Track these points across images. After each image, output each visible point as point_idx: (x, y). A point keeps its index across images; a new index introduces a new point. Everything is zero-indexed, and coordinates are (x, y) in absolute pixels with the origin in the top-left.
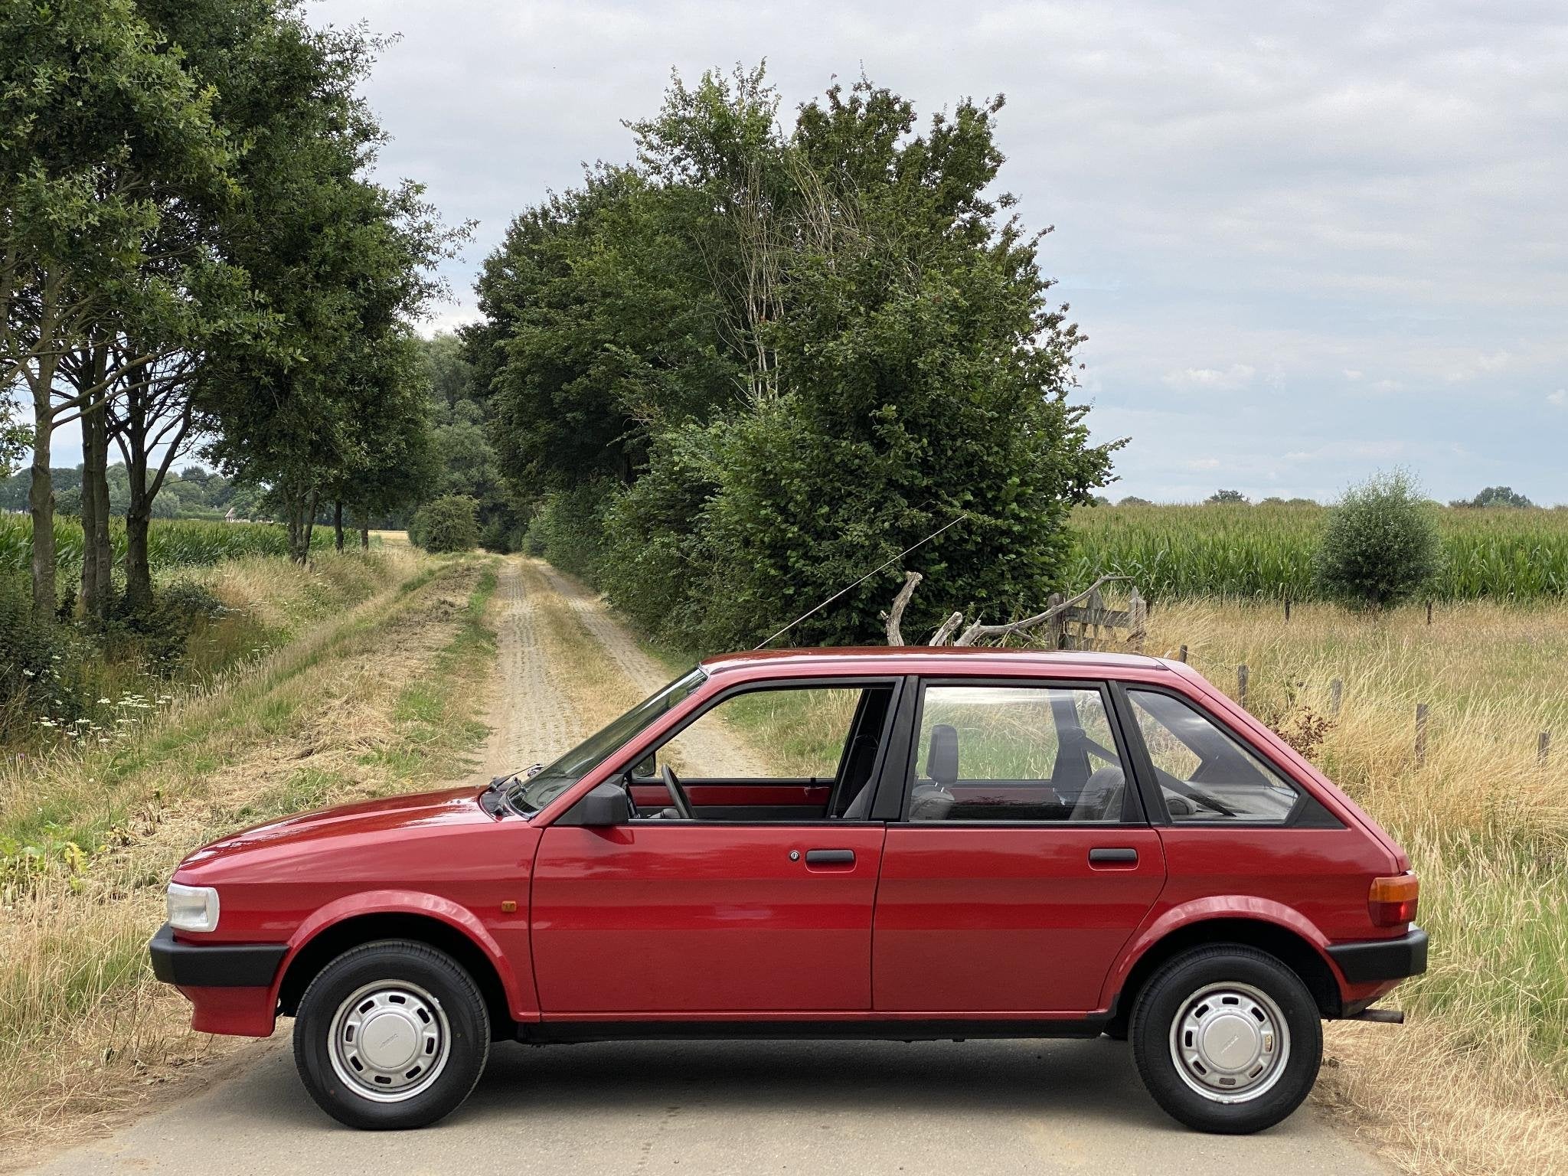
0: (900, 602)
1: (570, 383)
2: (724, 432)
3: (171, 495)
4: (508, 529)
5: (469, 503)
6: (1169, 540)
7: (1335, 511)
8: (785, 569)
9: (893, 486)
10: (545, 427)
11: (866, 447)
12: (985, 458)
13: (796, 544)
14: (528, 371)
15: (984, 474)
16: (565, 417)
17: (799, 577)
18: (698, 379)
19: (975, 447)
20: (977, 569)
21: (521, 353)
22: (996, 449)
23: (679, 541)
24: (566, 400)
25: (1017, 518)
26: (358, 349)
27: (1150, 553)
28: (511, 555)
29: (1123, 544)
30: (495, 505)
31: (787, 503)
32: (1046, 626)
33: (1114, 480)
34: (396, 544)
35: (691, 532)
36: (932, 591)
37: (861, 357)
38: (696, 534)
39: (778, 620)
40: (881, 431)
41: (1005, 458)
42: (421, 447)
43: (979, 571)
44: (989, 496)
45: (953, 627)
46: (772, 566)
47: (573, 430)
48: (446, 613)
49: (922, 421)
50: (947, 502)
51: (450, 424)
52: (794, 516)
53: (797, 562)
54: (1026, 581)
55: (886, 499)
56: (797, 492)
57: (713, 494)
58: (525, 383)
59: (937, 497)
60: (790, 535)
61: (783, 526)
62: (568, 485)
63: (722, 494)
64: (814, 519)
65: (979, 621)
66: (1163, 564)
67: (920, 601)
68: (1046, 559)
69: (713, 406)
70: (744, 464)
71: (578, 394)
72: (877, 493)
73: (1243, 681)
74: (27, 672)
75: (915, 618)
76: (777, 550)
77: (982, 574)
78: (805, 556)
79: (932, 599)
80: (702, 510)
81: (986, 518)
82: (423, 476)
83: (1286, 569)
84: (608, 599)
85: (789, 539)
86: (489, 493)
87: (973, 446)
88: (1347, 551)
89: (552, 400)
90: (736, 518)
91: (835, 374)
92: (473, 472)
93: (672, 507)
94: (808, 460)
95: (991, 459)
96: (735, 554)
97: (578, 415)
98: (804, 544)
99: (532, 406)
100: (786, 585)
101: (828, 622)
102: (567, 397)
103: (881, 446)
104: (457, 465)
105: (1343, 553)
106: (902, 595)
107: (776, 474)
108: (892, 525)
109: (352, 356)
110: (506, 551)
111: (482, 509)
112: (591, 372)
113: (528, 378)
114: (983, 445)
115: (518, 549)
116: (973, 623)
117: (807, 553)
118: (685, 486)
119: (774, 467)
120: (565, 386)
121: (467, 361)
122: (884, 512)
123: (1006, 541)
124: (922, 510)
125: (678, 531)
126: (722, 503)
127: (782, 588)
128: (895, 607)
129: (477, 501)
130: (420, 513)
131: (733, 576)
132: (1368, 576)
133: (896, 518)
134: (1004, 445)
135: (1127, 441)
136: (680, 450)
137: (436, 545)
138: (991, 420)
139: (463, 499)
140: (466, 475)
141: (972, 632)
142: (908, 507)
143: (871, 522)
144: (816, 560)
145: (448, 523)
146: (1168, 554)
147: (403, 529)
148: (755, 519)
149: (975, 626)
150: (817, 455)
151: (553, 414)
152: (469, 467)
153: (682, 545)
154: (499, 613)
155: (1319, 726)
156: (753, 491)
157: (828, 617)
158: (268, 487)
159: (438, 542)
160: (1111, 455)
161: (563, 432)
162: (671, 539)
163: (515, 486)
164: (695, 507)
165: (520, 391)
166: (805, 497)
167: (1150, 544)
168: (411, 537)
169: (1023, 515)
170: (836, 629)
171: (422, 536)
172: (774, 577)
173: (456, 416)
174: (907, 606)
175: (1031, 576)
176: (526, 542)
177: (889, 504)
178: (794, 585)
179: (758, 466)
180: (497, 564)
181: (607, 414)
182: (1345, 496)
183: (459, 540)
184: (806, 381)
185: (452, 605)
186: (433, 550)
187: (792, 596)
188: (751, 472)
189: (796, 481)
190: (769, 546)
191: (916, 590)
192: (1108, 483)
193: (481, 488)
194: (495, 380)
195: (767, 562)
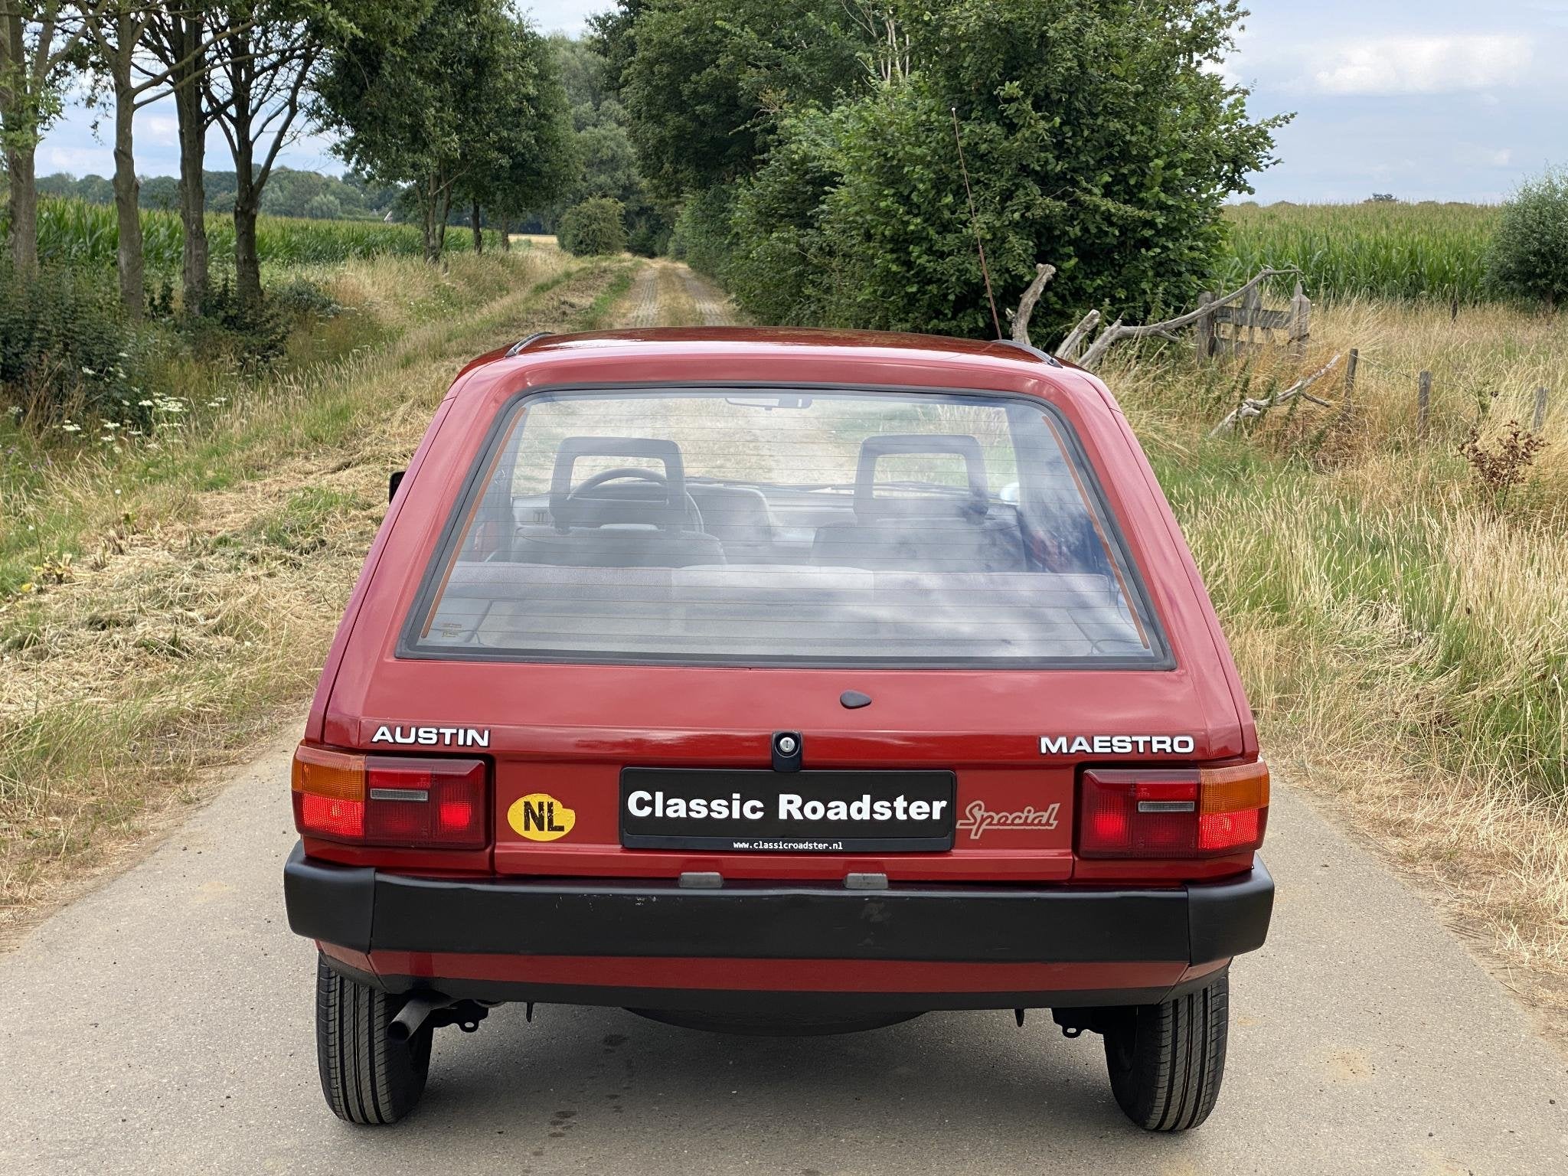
0: (1029, 299)
1: (699, 73)
2: (847, 117)
3: (332, 198)
4: (654, 232)
5: (615, 207)
6: (1328, 239)
7: (1509, 208)
8: (909, 264)
9: (1025, 171)
10: (673, 119)
11: (994, 129)
12: (1128, 137)
13: (918, 238)
14: (657, 61)
15: (1125, 156)
16: (694, 111)
17: (923, 275)
18: (824, 61)
19: (1118, 126)
20: (1119, 265)
21: (649, 41)
22: (1141, 128)
23: (800, 236)
24: (695, 92)
25: (1162, 207)
26: (451, 24)
27: (1306, 253)
28: (657, 259)
29: (1277, 242)
30: (641, 208)
31: (911, 192)
32: (1194, 328)
33: (1274, 164)
34: (545, 248)
35: (812, 227)
36: (1069, 290)
37: (989, 24)
38: (817, 229)
39: (900, 320)
40: (1011, 109)
41: (1151, 140)
42: (553, 143)
43: (1121, 266)
44: (1132, 182)
45: (1089, 327)
46: (894, 262)
47: (703, 124)
48: (564, 313)
49: (1055, 96)
50: (1085, 189)
51: (595, 126)
52: (919, 207)
53: (919, 257)
54: (1173, 279)
55: (1017, 186)
56: (921, 181)
57: (834, 185)
58: (653, 73)
59: (1074, 183)
60: (912, 227)
61: (906, 218)
62: (703, 184)
63: (843, 184)
64: (938, 209)
65: (1119, 321)
66: (1320, 265)
67: (1054, 299)
68: (1196, 254)
69: (839, 89)
70: (863, 148)
71: (708, 85)
72: (1008, 180)
73: (1425, 389)
74: (86, 370)
75: (1050, 319)
76: (900, 244)
77: (1124, 271)
78: (930, 251)
79: (1069, 298)
80: (823, 202)
81: (1129, 208)
82: (555, 174)
83: (1452, 270)
84: (736, 300)
85: (913, 232)
86: (636, 196)
87: (1115, 125)
88: (1521, 249)
89: (680, 92)
90: (856, 208)
91: (963, 45)
92: (619, 174)
93: (794, 200)
94: (933, 144)
95: (1134, 139)
96: (856, 249)
97: (708, 108)
98: (928, 239)
99: (661, 98)
100: (909, 282)
101: (954, 323)
102: (695, 89)
103: (1011, 128)
104: (603, 167)
105: (1517, 252)
106: (1031, 291)
107: (899, 160)
108: (1022, 216)
109: (445, 32)
110: (652, 255)
111: (628, 212)
112: (720, 62)
113: (656, 68)
114: (1127, 123)
115: (664, 253)
116: (1111, 324)
117: (932, 246)
118: (808, 177)
119: (896, 153)
120: (694, 77)
121: (599, 52)
122: (1015, 201)
123: (1148, 233)
124: (1057, 198)
125: (800, 226)
126: (842, 194)
127: (905, 286)
128: (1022, 305)
129: (622, 204)
130: (566, 216)
131: (854, 274)
132: (1541, 276)
133: (1028, 208)
134: (1150, 123)
135: (1292, 116)
136: (801, 137)
137: (581, 248)
138: (1137, 95)
139: (608, 202)
140: (612, 178)
141: (1111, 333)
142: (1042, 196)
143: (1000, 214)
144: (942, 255)
145: (594, 226)
146: (1326, 254)
147: (553, 234)
148: (876, 210)
149: (1115, 326)
150: (943, 139)
151: (681, 107)
152: (615, 170)
153: (802, 241)
154: (624, 315)
155: (1527, 444)
156: (875, 179)
157: (954, 317)
158: (405, 186)
159: (584, 245)
160: (1271, 132)
161: (691, 126)
162: (791, 234)
163: (656, 188)
164: (816, 199)
165: (648, 82)
166: (928, 185)
167: (1307, 244)
168: (559, 240)
169: (1170, 203)
170: (962, 330)
171: (569, 238)
172: (895, 273)
173: (602, 117)
174: (1037, 304)
175: (1180, 274)
176: (671, 246)
177: (1021, 192)
178: (918, 283)
179: (879, 150)
180: (637, 268)
181: (737, 107)
182: (1521, 190)
183: (605, 243)
184: (931, 56)
185: (572, 306)
186: (579, 253)
187: (915, 294)
188: (871, 157)
189: (918, 168)
190: (892, 240)
191: (1048, 286)
192: (1267, 166)
193: (627, 191)
194: (625, 72)
195: (889, 256)
